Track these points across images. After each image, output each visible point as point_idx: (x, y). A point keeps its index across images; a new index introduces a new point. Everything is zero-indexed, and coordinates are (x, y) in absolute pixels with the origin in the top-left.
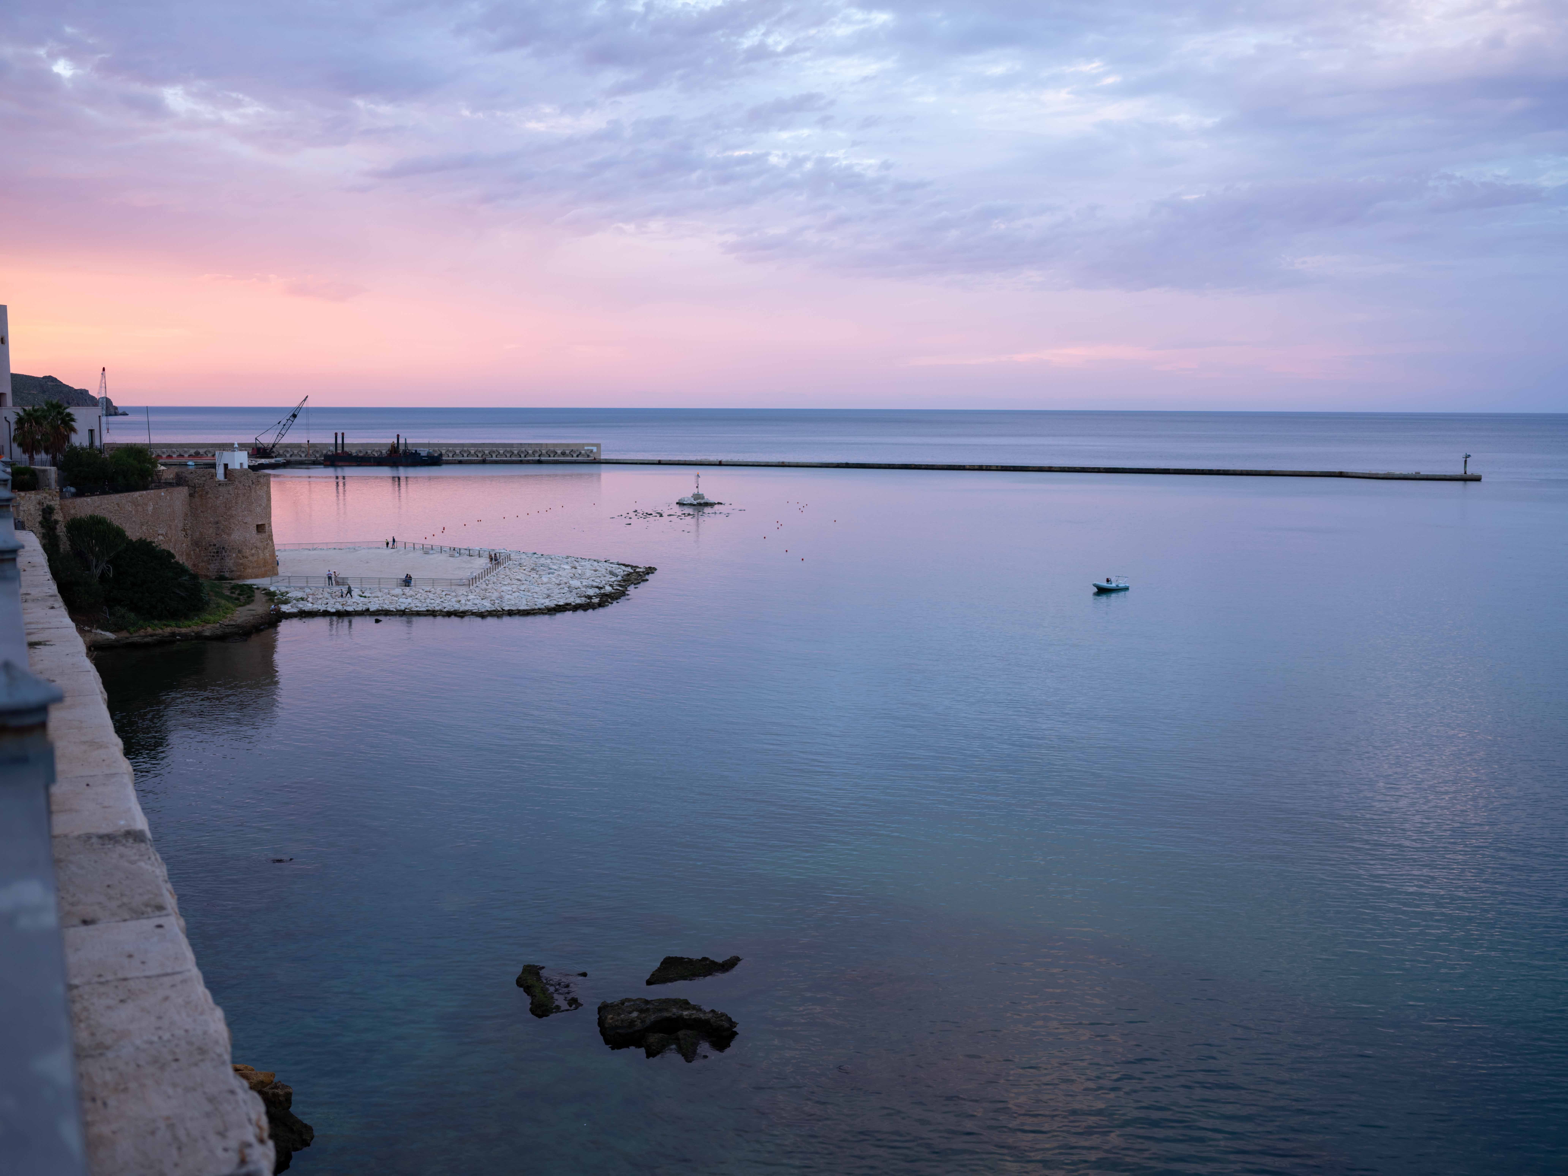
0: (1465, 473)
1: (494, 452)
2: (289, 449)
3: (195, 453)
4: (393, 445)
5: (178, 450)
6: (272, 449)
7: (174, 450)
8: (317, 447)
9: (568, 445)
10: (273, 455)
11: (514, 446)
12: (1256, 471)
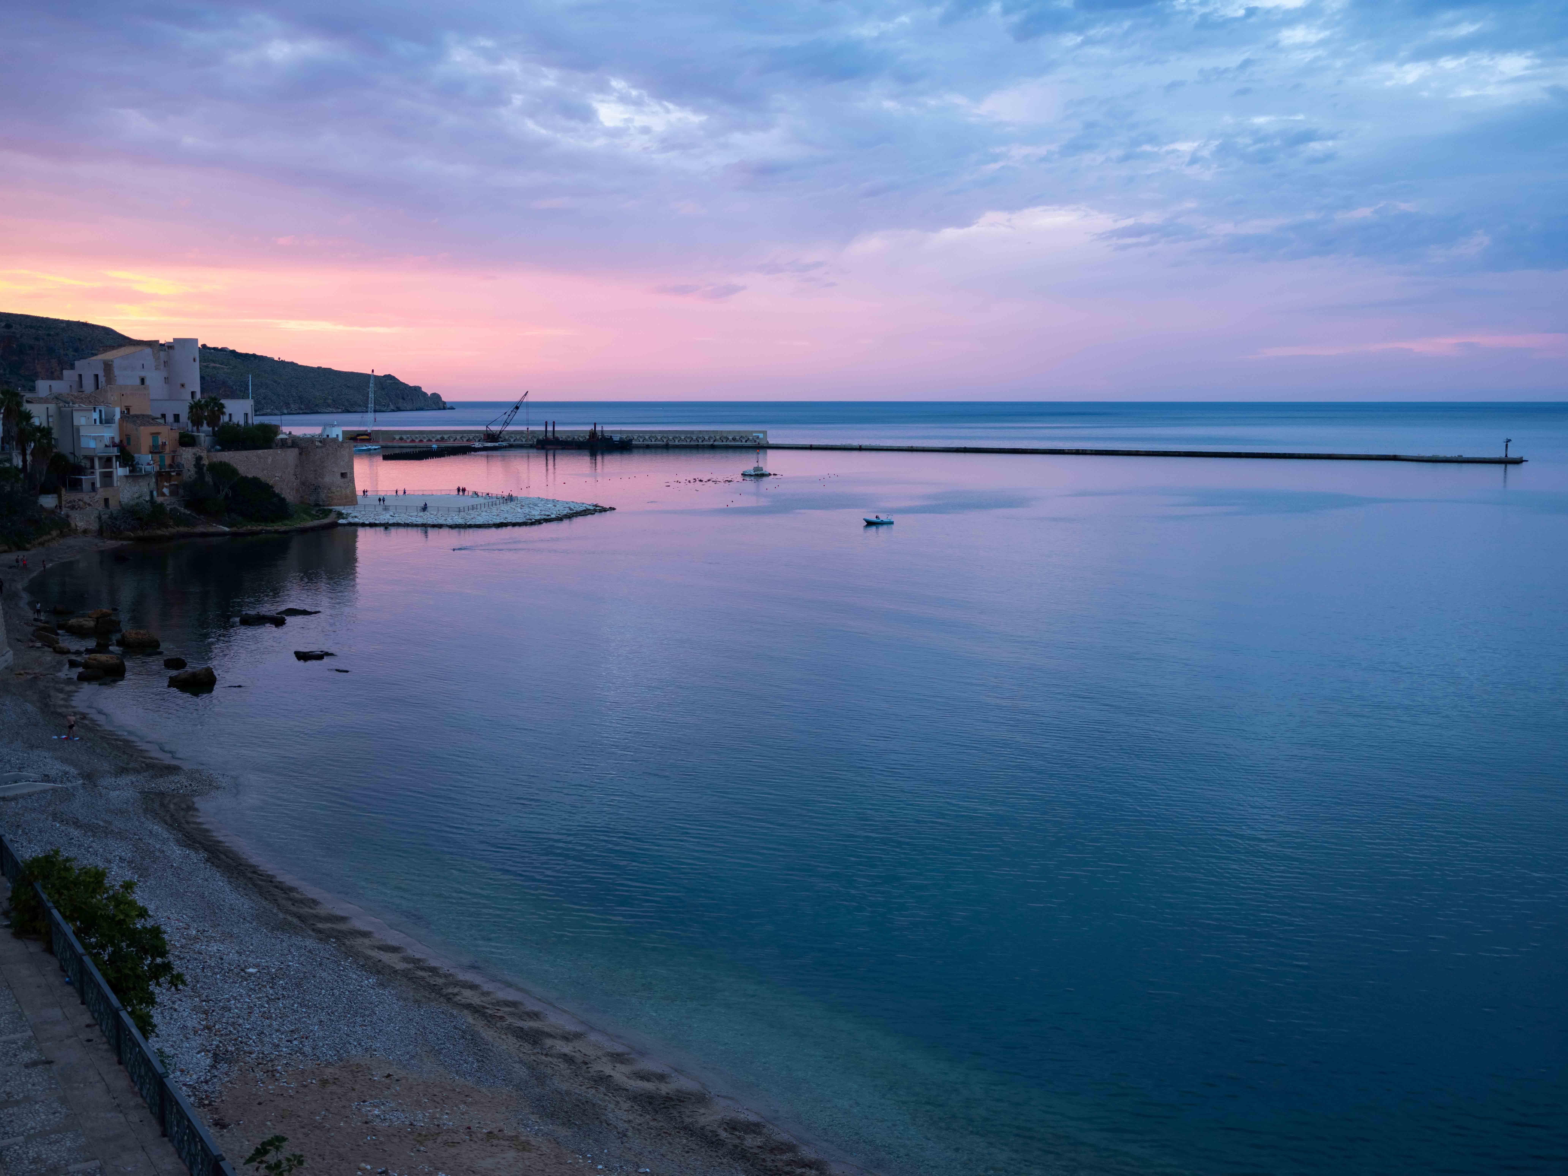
0: (1506, 456)
1: (677, 438)
2: (513, 435)
3: (441, 438)
4: (590, 432)
5: (428, 435)
6: (499, 435)
7: (425, 435)
8: (535, 433)
9: (739, 432)
10: (500, 440)
11: (695, 433)
12: (1318, 454)
